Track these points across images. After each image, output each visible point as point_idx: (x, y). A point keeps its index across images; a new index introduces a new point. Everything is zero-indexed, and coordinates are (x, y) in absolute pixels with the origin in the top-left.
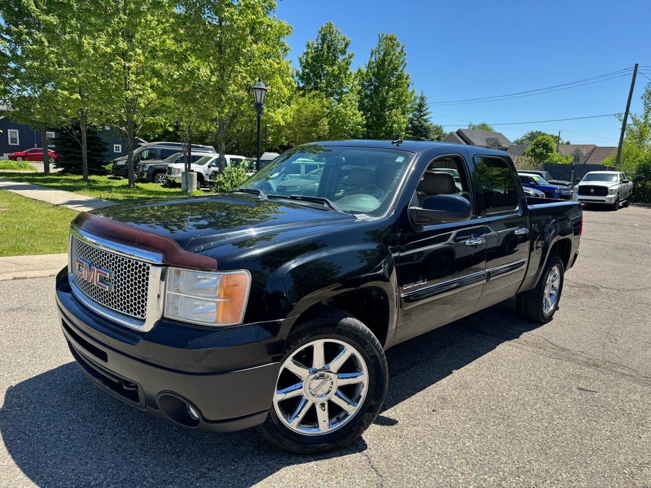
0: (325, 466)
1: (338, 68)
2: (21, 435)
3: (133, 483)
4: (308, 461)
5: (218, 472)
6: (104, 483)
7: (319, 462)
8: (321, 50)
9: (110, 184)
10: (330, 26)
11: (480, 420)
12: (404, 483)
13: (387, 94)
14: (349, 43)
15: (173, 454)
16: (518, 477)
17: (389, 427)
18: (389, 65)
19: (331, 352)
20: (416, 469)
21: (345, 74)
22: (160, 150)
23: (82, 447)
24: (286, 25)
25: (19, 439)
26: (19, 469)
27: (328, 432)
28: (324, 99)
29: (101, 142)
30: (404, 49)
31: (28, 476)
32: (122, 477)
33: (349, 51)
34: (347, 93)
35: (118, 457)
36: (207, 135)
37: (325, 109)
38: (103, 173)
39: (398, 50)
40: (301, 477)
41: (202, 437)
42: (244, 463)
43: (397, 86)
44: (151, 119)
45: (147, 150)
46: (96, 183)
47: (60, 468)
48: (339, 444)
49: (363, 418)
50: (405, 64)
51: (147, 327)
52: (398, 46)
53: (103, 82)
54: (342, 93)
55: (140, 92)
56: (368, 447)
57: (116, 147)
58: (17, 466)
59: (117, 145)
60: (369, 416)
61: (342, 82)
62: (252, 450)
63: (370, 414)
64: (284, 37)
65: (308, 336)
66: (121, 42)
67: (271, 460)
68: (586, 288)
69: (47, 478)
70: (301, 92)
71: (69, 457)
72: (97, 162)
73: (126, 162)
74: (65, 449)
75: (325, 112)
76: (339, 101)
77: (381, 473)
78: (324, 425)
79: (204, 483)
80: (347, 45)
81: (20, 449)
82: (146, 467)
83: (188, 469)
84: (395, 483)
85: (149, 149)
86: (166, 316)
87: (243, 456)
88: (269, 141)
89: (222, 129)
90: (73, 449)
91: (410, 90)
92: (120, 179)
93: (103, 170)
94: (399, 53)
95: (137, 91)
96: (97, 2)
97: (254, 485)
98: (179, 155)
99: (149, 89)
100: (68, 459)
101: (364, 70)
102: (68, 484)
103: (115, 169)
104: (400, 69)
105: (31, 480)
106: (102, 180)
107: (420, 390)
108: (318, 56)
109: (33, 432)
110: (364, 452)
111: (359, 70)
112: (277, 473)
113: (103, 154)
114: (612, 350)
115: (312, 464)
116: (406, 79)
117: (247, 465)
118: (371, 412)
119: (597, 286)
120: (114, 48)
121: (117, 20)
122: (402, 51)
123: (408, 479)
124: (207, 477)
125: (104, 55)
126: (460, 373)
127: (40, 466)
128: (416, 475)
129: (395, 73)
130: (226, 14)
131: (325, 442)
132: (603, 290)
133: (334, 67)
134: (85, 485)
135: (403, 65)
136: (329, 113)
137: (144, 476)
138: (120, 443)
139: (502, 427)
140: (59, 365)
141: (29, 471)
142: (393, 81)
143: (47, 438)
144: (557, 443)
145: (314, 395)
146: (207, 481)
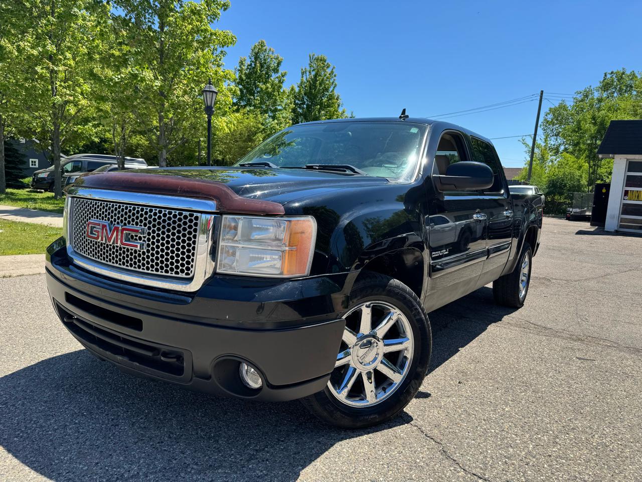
0: (378, 438)
1: (272, 86)
2: (17, 433)
3: (175, 471)
4: (359, 436)
5: (268, 452)
6: (140, 474)
7: (371, 435)
8: (254, 68)
9: (31, 197)
10: (262, 44)
11: (507, 388)
12: (466, 448)
13: (319, 112)
14: (281, 62)
15: (209, 438)
16: (568, 434)
17: (425, 399)
18: (320, 84)
19: (378, 316)
20: (470, 434)
21: (279, 92)
22: (87, 163)
23: (98, 440)
24: (230, 34)
25: (17, 437)
26: (27, 468)
27: (375, 403)
28: (259, 116)
29: (18, 153)
30: (334, 70)
31: (41, 474)
32: (160, 466)
33: (281, 70)
34: (280, 110)
35: (147, 447)
36: (137, 148)
37: (260, 126)
38: (22, 186)
39: (329, 71)
40: (359, 450)
41: (235, 421)
42: (293, 442)
43: (329, 106)
44: (80, 128)
45: (72, 162)
46: (16, 196)
47: (80, 464)
48: (388, 416)
49: (410, 386)
50: (336, 85)
51: (194, 286)
52: (328, 67)
53: (29, 86)
54: (276, 110)
55: (70, 98)
56: (414, 419)
57: (32, 162)
58: (23, 465)
59: (34, 160)
60: (415, 383)
61: (276, 100)
62: (295, 429)
63: (416, 381)
64: (228, 46)
65: (359, 297)
66: (50, 45)
67: (320, 437)
68: (539, 279)
69: (67, 474)
70: (235, 108)
71: (86, 451)
72: (13, 175)
73: (48, 175)
74: (78, 443)
75: (259, 128)
76: (274, 118)
77: (439, 441)
78: (372, 396)
79: (257, 465)
80: (279, 64)
81: (21, 447)
82: (184, 454)
83: (233, 452)
84: (456, 448)
85: (75, 161)
86: (218, 271)
87: (288, 436)
88: (202, 155)
89: (163, 135)
90: (88, 443)
91: (340, 110)
92: (42, 192)
93: (20, 184)
94: (330, 74)
95: (67, 97)
96: (21, 3)
97: (313, 462)
98: (109, 167)
99: (79, 95)
100: (86, 453)
101: (297, 90)
102: (96, 478)
103: (36, 182)
104: (331, 89)
105: (48, 477)
106: (23, 193)
107: (437, 366)
108: (250, 74)
109: (31, 429)
110: (412, 422)
111: (292, 89)
112: (332, 449)
113: (21, 166)
114: (588, 327)
115: (365, 437)
116: (337, 99)
117: (296, 444)
118: (417, 379)
119: (547, 278)
120: (41, 50)
121: (45, 22)
122: (332, 72)
123: (467, 444)
124: (258, 458)
125: (29, 57)
126: (467, 350)
127: (54, 463)
128: (474, 440)
129: (326, 93)
130: (171, 19)
131: (375, 414)
132: (554, 281)
133: (268, 85)
134: (117, 479)
135: (333, 86)
136: (264, 129)
137: (185, 463)
138: (142, 432)
139: (529, 393)
140: (37, 361)
141: (41, 469)
142: (324, 100)
143: (51, 434)
144: (586, 404)
145: (361, 363)
146: (259, 462)
